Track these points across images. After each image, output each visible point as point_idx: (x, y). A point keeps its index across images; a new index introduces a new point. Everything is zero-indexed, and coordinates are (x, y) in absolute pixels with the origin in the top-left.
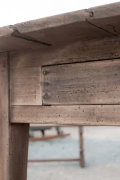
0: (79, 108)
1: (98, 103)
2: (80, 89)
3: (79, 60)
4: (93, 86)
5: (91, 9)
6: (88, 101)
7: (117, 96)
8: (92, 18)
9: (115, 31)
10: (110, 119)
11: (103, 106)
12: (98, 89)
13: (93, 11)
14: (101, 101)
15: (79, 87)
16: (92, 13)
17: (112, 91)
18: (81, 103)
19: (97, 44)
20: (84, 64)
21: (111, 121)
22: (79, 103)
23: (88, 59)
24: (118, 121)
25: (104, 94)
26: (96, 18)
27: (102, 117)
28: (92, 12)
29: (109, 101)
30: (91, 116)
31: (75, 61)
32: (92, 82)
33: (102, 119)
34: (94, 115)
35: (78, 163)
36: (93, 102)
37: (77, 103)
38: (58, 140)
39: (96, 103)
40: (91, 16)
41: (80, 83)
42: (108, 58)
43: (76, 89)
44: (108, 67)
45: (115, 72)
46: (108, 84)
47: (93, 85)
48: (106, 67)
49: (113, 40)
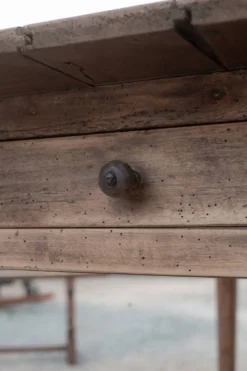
0: (17, 234)
1: (55, 225)
2: (20, 195)
3: (19, 134)
4: (45, 189)
5: (29, 28)
6: (34, 220)
7: (92, 210)
8: (30, 47)
9: (86, 75)
10: (78, 258)
11: (65, 231)
12: (54, 196)
13: (33, 32)
14: (59, 221)
15: (18, 190)
16: (30, 36)
17: (81, 199)
18: (22, 224)
19: (56, 102)
20: (29, 143)
21: (79, 262)
22: (17, 224)
23: (38, 133)
24: (92, 261)
25: (66, 205)
26: (38, 46)
27: (61, 254)
28: (29, 34)
29: (76, 220)
30: (39, 252)
31: (11, 136)
32: (44, 180)
33: (61, 258)
34: (46, 249)
35: (62, 355)
36: (44, 223)
37: (12, 224)
38: (26, 306)
39: (50, 224)
40: (28, 43)
41: (20, 182)
42: (75, 132)
43: (11, 195)
44: (75, 149)
45: (89, 162)
46: (75, 185)
47: (45, 186)
48: (71, 151)
49: (87, 95)
